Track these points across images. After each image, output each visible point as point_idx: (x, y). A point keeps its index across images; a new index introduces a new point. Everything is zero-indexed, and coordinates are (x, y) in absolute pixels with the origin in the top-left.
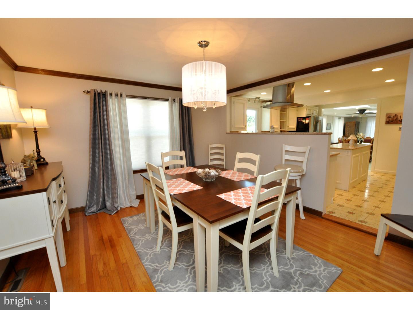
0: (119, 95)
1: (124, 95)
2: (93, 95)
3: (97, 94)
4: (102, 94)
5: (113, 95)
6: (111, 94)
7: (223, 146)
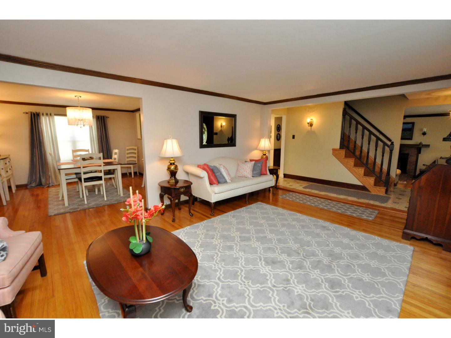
0: (49, 114)
1: (53, 114)
2: (30, 115)
3: (33, 114)
4: (37, 114)
5: (45, 114)
6: (43, 114)
7: (136, 148)
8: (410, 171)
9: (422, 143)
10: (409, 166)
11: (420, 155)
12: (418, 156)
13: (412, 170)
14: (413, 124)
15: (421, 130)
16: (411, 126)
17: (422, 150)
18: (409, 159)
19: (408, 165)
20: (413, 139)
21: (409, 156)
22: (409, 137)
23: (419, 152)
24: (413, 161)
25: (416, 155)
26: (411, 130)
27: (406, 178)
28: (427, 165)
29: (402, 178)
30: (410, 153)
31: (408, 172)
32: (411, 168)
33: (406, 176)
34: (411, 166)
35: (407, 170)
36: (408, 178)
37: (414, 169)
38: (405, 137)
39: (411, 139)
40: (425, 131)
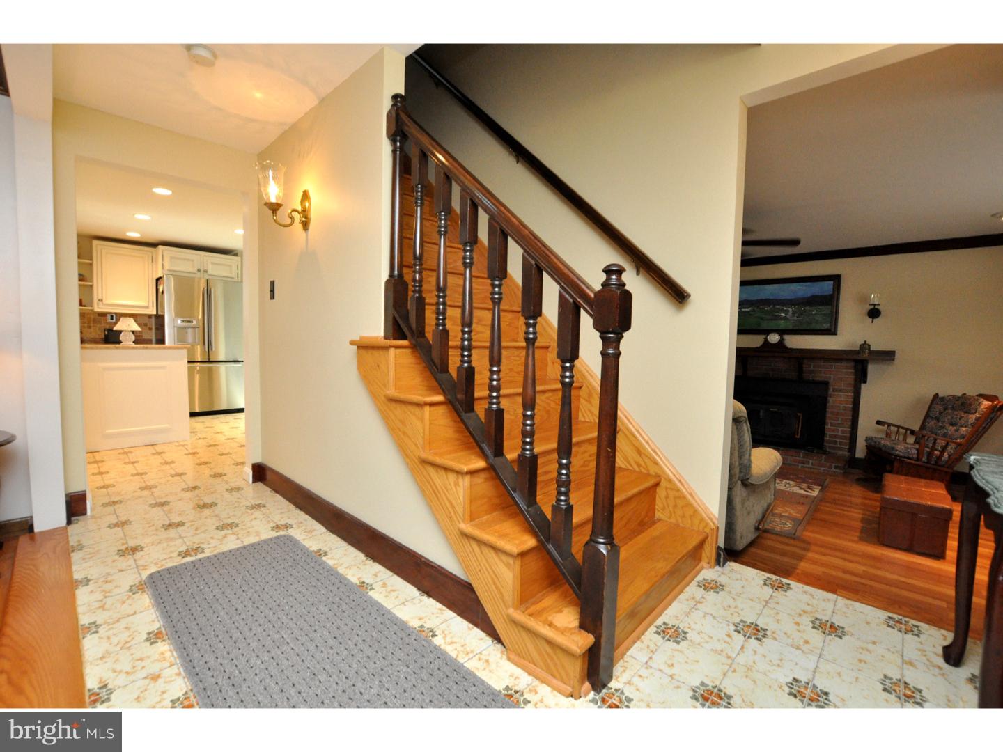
8: (835, 443)
9: (869, 346)
10: (831, 425)
11: (863, 386)
12: (860, 388)
13: (841, 437)
14: (836, 279)
15: (863, 299)
16: (832, 287)
17: (871, 368)
18: (831, 401)
19: (828, 421)
20: (838, 333)
21: (831, 392)
22: (826, 326)
23: (861, 376)
24: (845, 409)
25: (851, 388)
26: (830, 302)
27: (822, 469)
28: (889, 425)
29: (811, 468)
30: (831, 381)
31: (830, 447)
32: (840, 434)
33: (823, 461)
34: (839, 425)
35: (825, 438)
36: (830, 467)
37: (848, 435)
38: (814, 326)
39: (831, 331)
40: (875, 303)
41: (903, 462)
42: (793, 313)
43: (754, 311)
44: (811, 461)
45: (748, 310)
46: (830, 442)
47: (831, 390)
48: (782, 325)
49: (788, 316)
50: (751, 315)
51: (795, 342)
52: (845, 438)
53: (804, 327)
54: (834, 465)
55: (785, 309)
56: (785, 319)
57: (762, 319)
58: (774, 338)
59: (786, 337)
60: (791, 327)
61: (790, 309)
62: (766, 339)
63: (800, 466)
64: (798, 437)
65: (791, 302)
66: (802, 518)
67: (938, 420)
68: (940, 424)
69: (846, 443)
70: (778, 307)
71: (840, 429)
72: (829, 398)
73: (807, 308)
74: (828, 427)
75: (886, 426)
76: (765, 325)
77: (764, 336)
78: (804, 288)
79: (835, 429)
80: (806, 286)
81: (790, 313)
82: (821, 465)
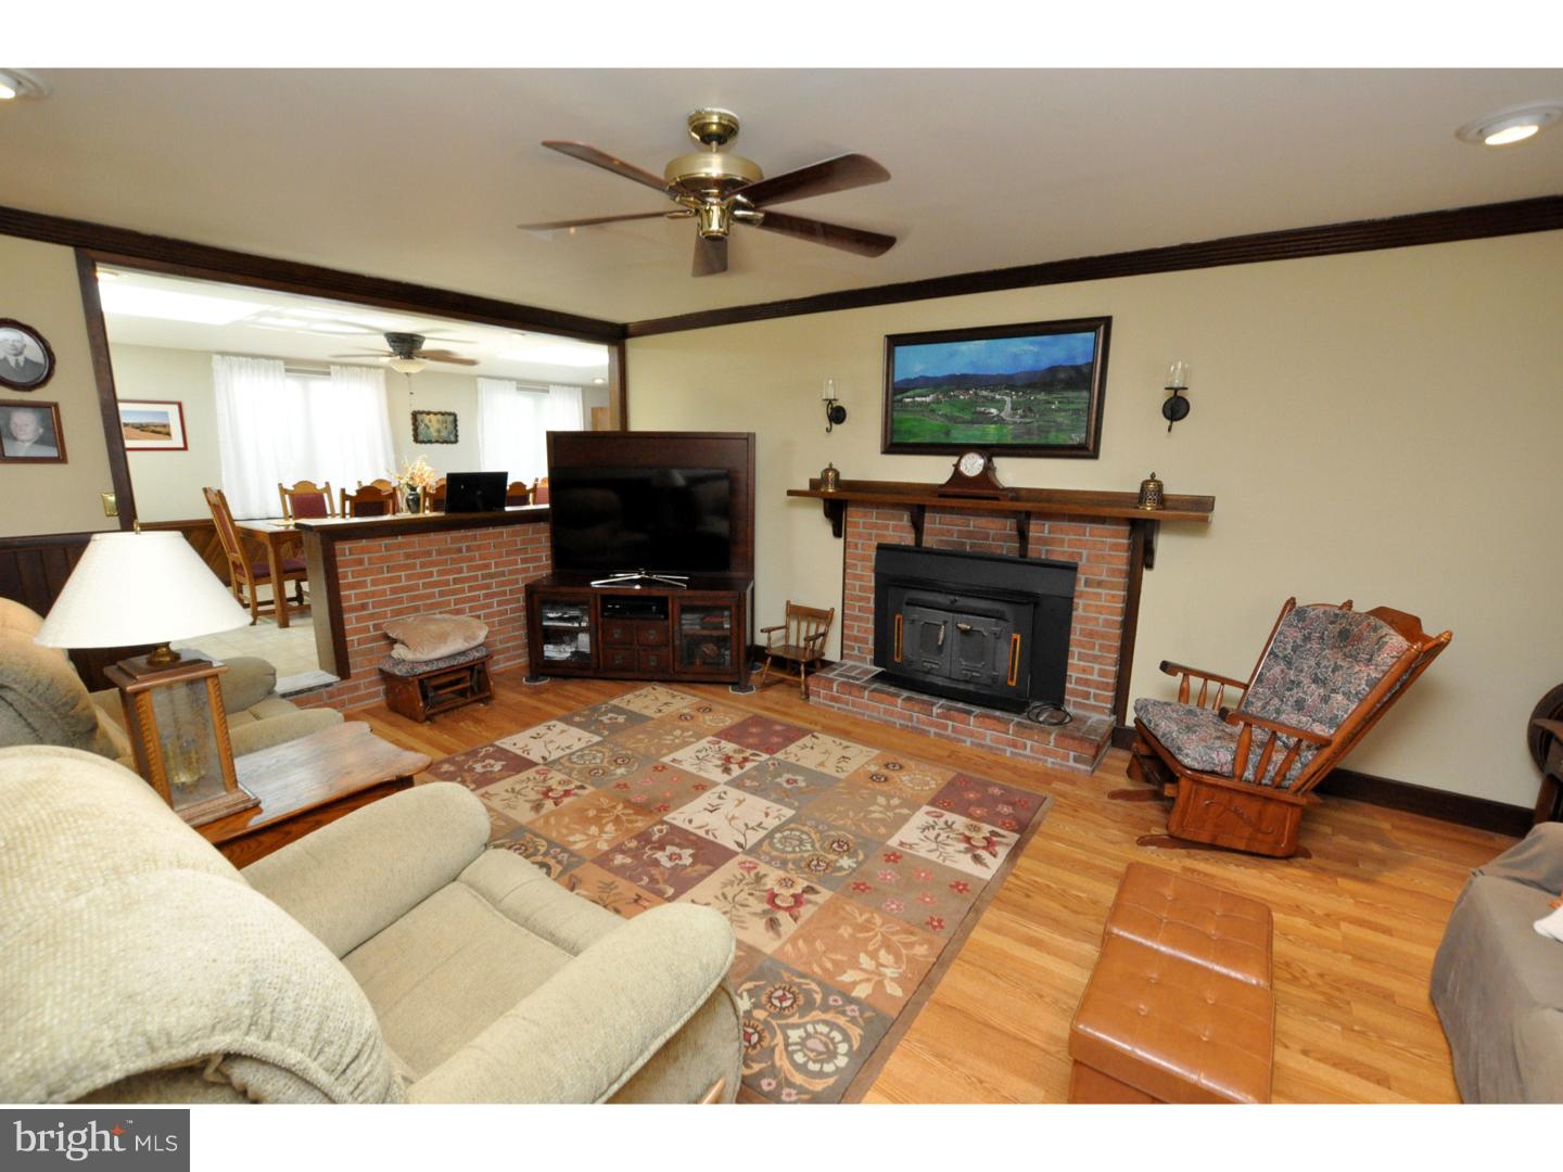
8: (1087, 695)
9: (1160, 486)
10: (1081, 657)
12: (1140, 578)
13: (1097, 685)
14: (1100, 326)
16: (1093, 347)
17: (1164, 544)
18: (1081, 606)
20: (1102, 453)
21: (1080, 587)
22: (1077, 438)
23: (1143, 553)
24: (1107, 624)
25: (1122, 580)
26: (1085, 380)
27: (1050, 760)
28: (1187, 672)
29: (1029, 757)
30: (1082, 563)
31: (1075, 704)
32: (1095, 677)
33: (1052, 744)
34: (1095, 659)
35: (1068, 685)
36: (1066, 758)
37: (1111, 681)
38: (1054, 438)
39: (1087, 450)
40: (1175, 386)
41: (1199, 782)
42: (1014, 409)
43: (938, 401)
44: (1029, 743)
45: (928, 399)
46: (1075, 693)
47: (1083, 582)
48: (991, 434)
49: (1002, 415)
50: (933, 411)
51: (1014, 473)
52: (1104, 686)
53: (1035, 440)
54: (1072, 754)
55: (998, 397)
56: (999, 421)
57: (954, 420)
58: (972, 465)
59: (999, 462)
60: (1009, 440)
61: (1007, 399)
62: (957, 466)
63: (1009, 750)
64: (1014, 684)
65: (1007, 383)
66: (895, 1015)
67: (1289, 664)
68: (1292, 675)
69: (1107, 697)
70: (984, 393)
71: (1097, 667)
72: (1076, 600)
73: (1042, 396)
74: (1073, 661)
75: (1180, 675)
76: (960, 435)
77: (954, 460)
78: (1035, 349)
79: (1086, 668)
80: (1041, 344)
81: (1008, 407)
82: (1047, 753)
